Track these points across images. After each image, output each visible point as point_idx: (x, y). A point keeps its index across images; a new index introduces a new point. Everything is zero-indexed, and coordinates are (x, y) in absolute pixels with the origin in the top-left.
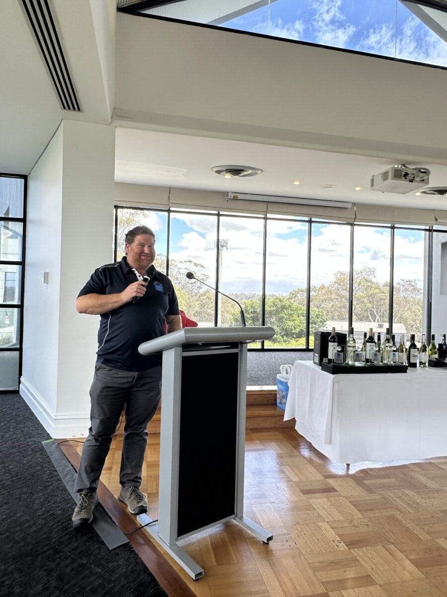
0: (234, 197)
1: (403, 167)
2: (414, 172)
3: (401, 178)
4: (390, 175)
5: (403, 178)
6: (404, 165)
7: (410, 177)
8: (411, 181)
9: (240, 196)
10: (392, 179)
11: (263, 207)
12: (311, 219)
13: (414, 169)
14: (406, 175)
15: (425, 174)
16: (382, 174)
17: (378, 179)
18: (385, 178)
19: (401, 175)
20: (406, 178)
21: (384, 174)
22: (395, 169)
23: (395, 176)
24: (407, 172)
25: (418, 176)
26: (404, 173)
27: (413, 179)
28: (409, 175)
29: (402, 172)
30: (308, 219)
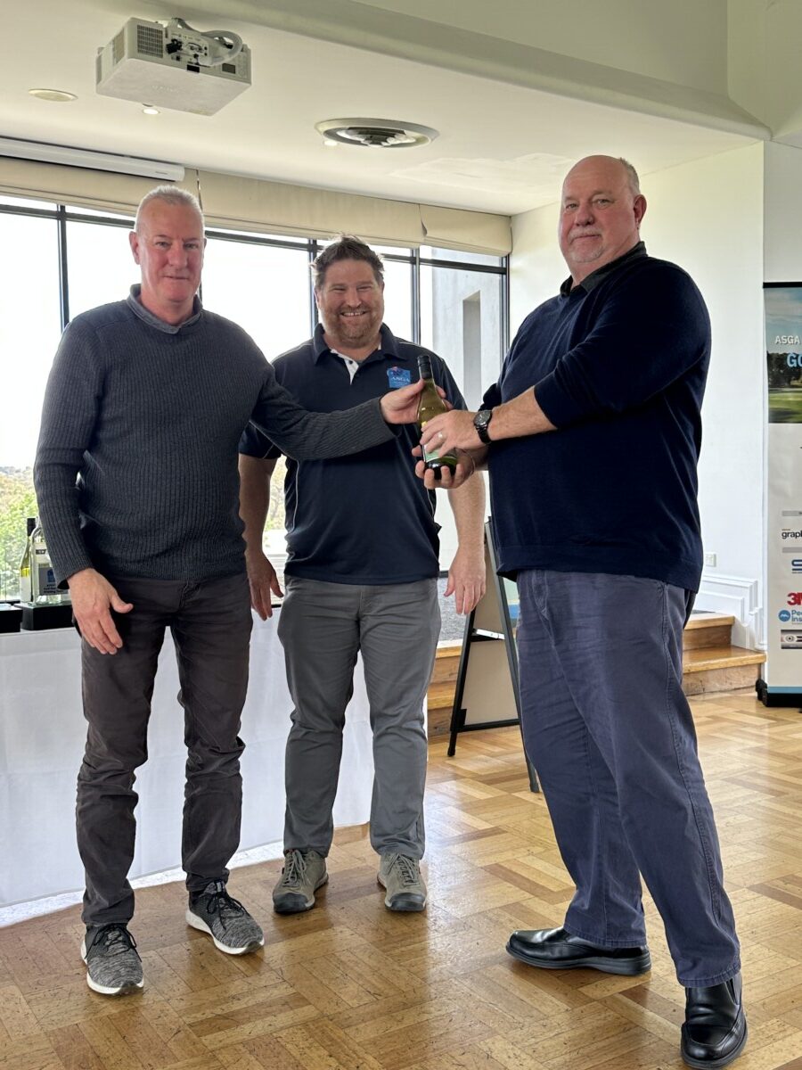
1: (179, 26)
2: (204, 43)
3: (162, 56)
4: (129, 42)
5: (165, 55)
6: (181, 21)
7: (187, 54)
8: (194, 68)
10: (131, 56)
13: (203, 34)
14: (174, 47)
15: (229, 50)
16: (114, 41)
17: (108, 56)
18: (118, 55)
19: (162, 47)
20: (178, 59)
21: (118, 42)
22: (139, 27)
23: (142, 47)
24: (182, 39)
25: (216, 57)
26: (170, 42)
27: (197, 64)
28: (184, 48)
29: (164, 38)
30: (53, 207)
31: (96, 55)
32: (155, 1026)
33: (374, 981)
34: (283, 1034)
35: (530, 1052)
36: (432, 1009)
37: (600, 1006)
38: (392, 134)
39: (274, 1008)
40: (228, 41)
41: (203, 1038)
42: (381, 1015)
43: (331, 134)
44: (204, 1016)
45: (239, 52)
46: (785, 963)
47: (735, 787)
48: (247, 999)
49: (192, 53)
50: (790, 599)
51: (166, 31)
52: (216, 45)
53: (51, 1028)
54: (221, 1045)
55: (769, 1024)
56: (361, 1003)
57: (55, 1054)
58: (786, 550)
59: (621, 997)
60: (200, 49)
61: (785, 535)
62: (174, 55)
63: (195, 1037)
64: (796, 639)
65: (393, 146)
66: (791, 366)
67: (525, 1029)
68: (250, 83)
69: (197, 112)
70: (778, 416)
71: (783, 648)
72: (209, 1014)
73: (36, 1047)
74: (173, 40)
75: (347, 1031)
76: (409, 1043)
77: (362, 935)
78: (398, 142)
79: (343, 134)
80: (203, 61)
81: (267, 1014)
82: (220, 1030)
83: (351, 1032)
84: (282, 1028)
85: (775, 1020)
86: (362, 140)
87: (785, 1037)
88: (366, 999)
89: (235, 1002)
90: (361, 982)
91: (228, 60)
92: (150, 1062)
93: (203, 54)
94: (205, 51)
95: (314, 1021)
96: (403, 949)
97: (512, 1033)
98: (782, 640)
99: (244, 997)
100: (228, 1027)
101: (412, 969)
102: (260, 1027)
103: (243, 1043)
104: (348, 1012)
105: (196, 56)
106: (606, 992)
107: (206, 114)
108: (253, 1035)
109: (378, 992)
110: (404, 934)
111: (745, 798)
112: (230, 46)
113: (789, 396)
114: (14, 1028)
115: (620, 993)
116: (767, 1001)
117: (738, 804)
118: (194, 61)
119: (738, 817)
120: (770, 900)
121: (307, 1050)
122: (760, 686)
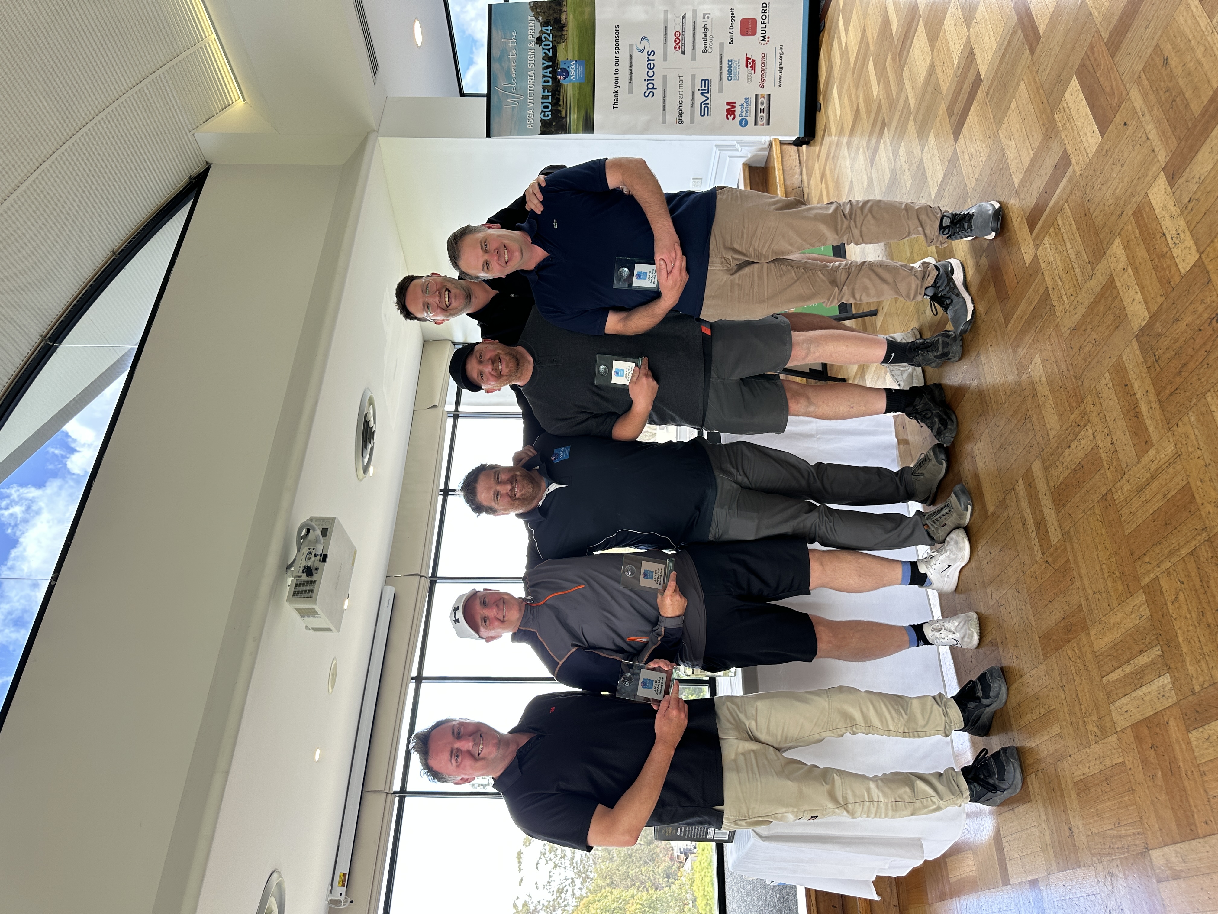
0: (343, 885)
1: (292, 569)
2: (305, 550)
3: (315, 581)
4: (304, 605)
5: (314, 578)
6: (288, 567)
7: (313, 562)
8: (324, 558)
9: (343, 867)
10: (315, 602)
11: (375, 803)
12: (413, 679)
13: (299, 551)
14: (309, 571)
15: (311, 531)
16: (302, 617)
17: (313, 622)
18: (312, 613)
19: (308, 581)
20: (317, 569)
21: (304, 613)
22: (293, 596)
23: (308, 594)
24: (302, 566)
25: (317, 541)
26: (305, 574)
27: (321, 555)
28: (310, 563)
29: (303, 578)
30: (412, 686)
31: (312, 631)
32: (1043, 581)
33: (1016, 422)
34: (1052, 484)
35: (1072, 298)
36: (1038, 375)
37: (1041, 248)
38: (367, 423)
39: (1033, 493)
40: (304, 532)
41: (1053, 543)
42: (1041, 412)
43: (366, 470)
44: (1037, 545)
45: (313, 524)
46: (1013, 112)
47: (877, 158)
48: (1026, 515)
49: (313, 558)
50: (731, 118)
51: (297, 577)
52: (307, 541)
53: (1041, 657)
54: (1058, 530)
55: (1058, 120)
56: (1031, 428)
57: (1060, 651)
58: (692, 121)
59: (1034, 234)
60: (310, 553)
61: (681, 121)
62: (314, 572)
63: (1052, 549)
64: (762, 114)
65: (375, 423)
66: (550, 116)
67: (1055, 303)
68: (335, 518)
69: (354, 560)
70: (588, 126)
71: (769, 124)
72: (1035, 541)
73: (1055, 666)
74: (303, 572)
75: (1051, 437)
76: (1062, 390)
77: (982, 434)
78: (372, 419)
79: (366, 460)
80: (319, 550)
81: (1037, 498)
82: (1047, 532)
83: (1052, 434)
84: (1048, 485)
85: (1056, 116)
86: (369, 446)
87: (1068, 107)
88: (1029, 425)
89: (1027, 523)
90: (1016, 431)
91: (319, 532)
92: (1068, 580)
93: (314, 551)
94: (311, 550)
95: (1044, 462)
96: (993, 402)
97: (1058, 314)
98: (763, 125)
99: (1024, 517)
100: (1046, 525)
101: (1008, 393)
102: (1046, 502)
103: (1058, 512)
104: (1037, 438)
105: (315, 555)
106: (1030, 246)
107: (355, 553)
108: (1051, 506)
109: (1024, 417)
110: (981, 402)
111: (886, 150)
112: (308, 531)
113: (573, 118)
114: (1040, 684)
115: (1031, 234)
116: (1041, 123)
117: (891, 155)
118: (318, 557)
119: (901, 154)
120: (965, 126)
121: (1065, 464)
122: (798, 143)
